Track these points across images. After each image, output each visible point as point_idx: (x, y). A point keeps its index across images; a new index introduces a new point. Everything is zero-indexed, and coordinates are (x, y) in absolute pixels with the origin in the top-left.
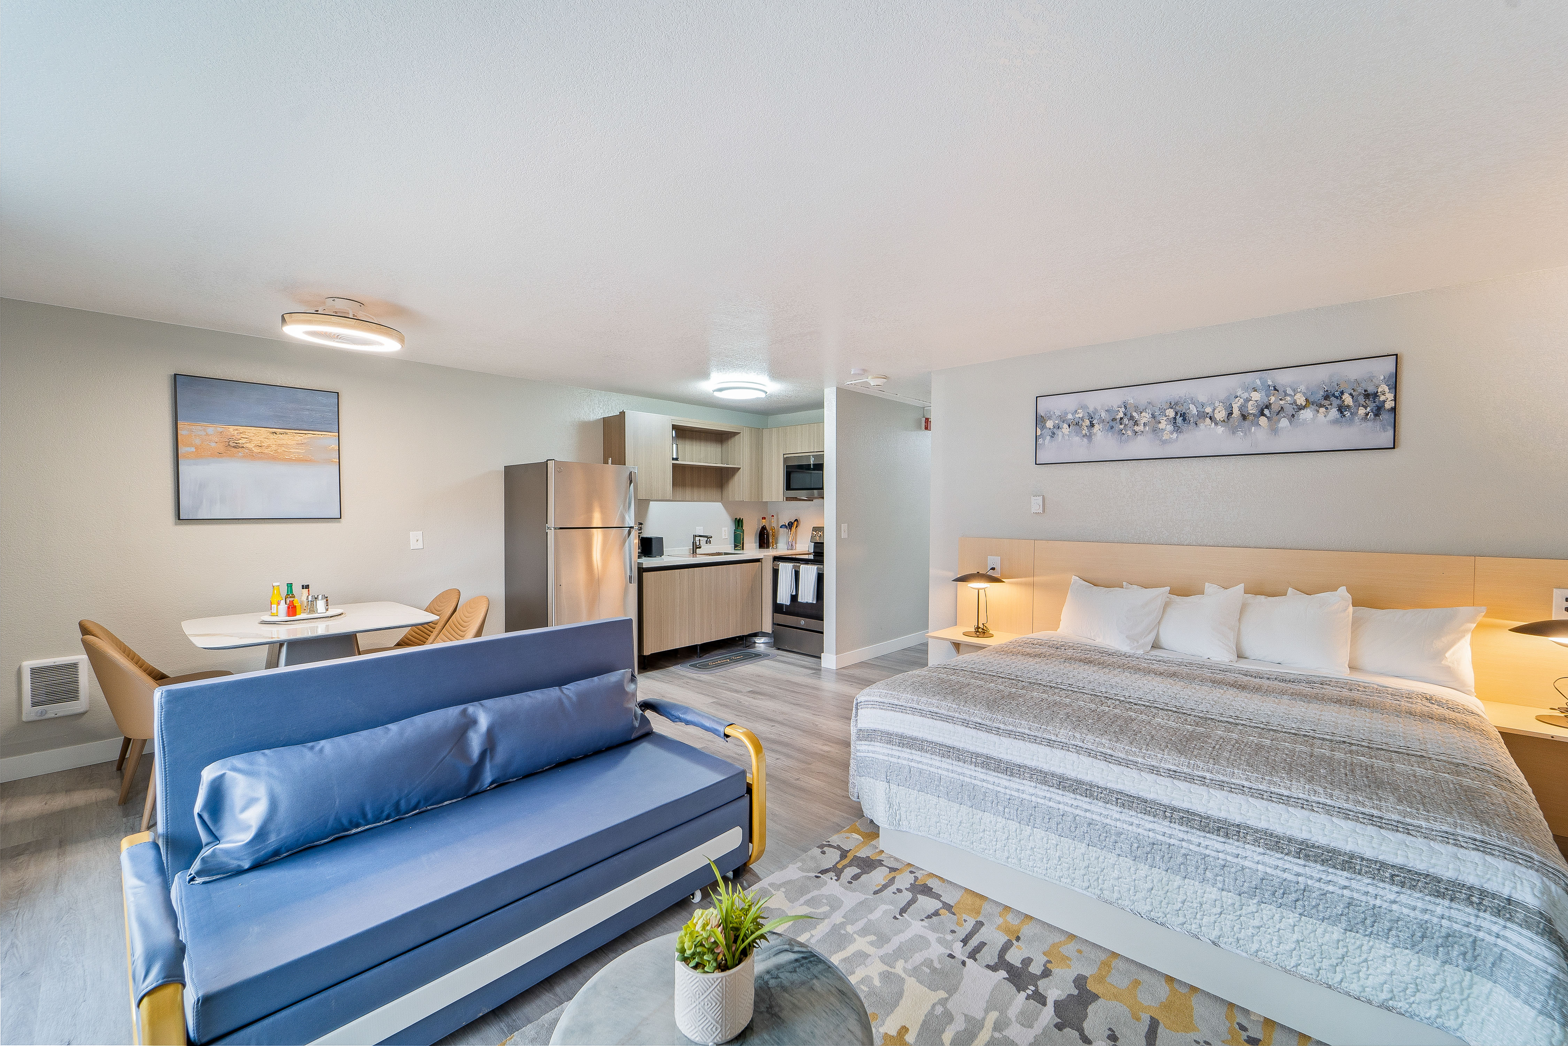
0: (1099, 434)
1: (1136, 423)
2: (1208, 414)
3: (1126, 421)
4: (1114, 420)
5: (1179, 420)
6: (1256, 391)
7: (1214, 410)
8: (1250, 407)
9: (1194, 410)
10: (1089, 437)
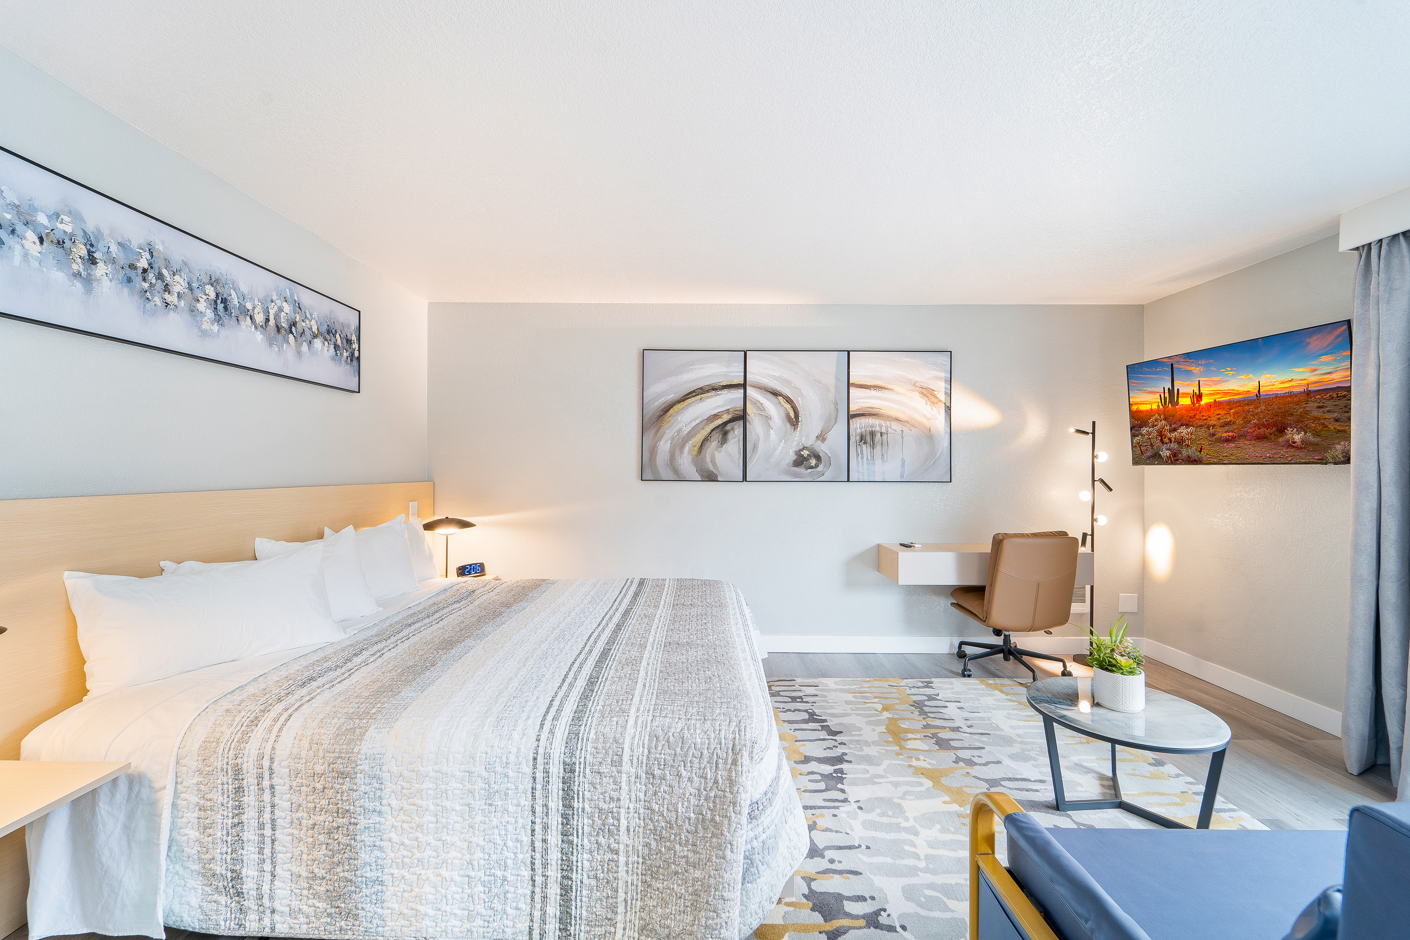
0: (106, 283)
1: (167, 288)
2: (248, 311)
3: (151, 276)
4: (132, 267)
5: (221, 306)
6: (286, 301)
7: (254, 308)
8: (282, 320)
9: (235, 301)
10: (88, 281)
